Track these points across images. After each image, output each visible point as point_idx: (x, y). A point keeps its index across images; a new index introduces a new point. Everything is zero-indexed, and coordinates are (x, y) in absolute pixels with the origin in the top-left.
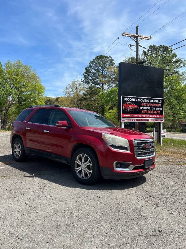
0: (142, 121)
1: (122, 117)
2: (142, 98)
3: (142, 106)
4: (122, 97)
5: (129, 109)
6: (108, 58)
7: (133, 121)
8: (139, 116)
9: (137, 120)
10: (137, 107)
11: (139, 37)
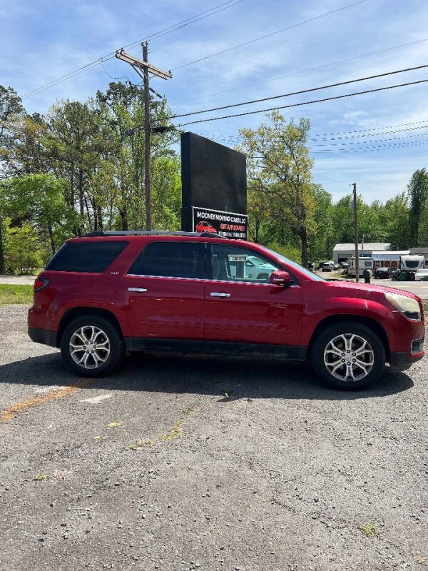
3: (221, 230)
4: (194, 209)
6: (6, 91)
11: (149, 70)
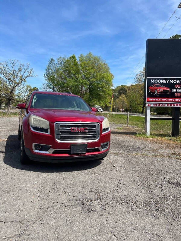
0: (175, 106)
1: (147, 102)
2: (176, 79)
3: (175, 88)
4: (148, 78)
5: (156, 92)
7: (163, 106)
8: (171, 100)
9: (168, 104)
10: (168, 90)
